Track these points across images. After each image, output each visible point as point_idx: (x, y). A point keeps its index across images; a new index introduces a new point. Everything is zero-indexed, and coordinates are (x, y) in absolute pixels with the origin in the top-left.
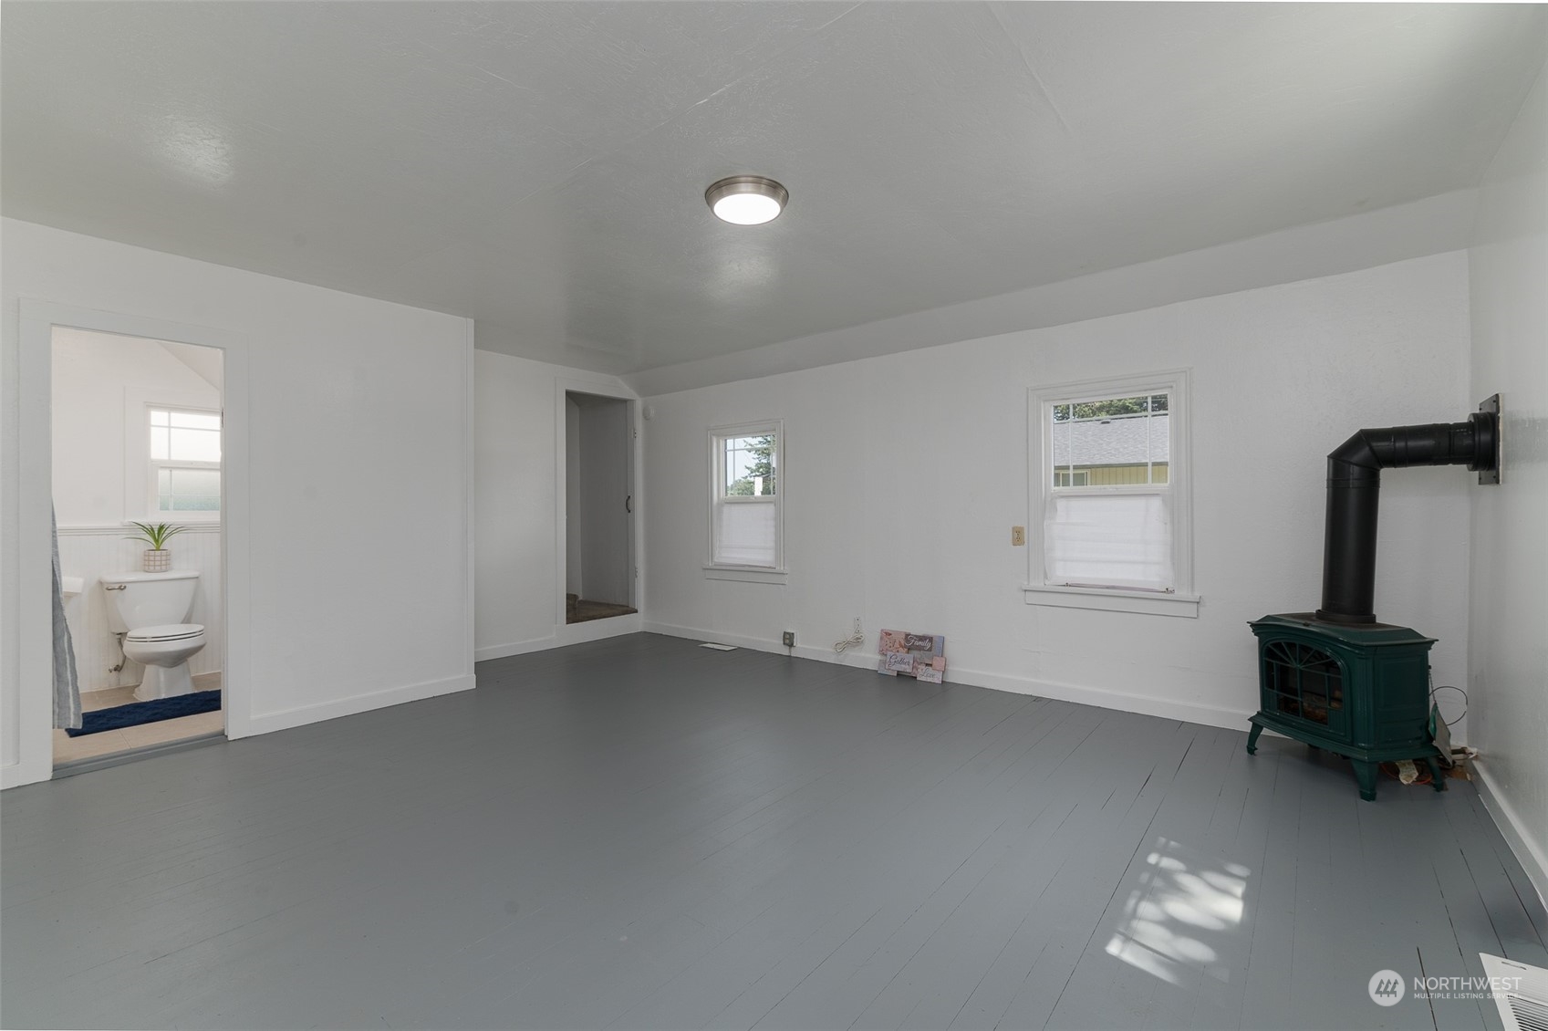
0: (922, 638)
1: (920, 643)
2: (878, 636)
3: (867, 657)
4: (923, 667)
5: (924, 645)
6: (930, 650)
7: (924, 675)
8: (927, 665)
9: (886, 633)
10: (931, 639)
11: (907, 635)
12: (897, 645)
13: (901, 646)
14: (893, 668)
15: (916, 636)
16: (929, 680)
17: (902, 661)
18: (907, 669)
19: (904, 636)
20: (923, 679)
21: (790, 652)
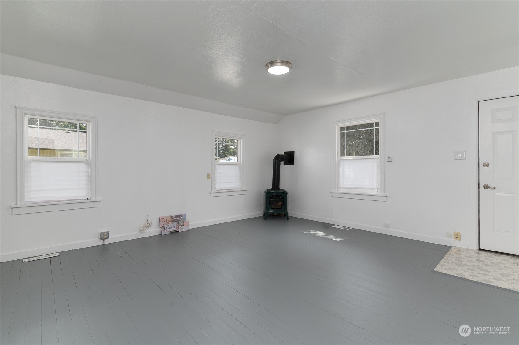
0: (178, 216)
1: (178, 218)
2: (157, 220)
3: (154, 231)
4: (181, 226)
5: (178, 219)
6: (182, 220)
7: (181, 229)
8: (181, 225)
9: (162, 218)
10: (181, 216)
11: (171, 217)
12: (168, 221)
13: (169, 221)
14: (169, 231)
15: (175, 216)
16: (184, 230)
17: (172, 227)
18: (175, 229)
19: (170, 218)
20: (182, 231)
21: (104, 242)
